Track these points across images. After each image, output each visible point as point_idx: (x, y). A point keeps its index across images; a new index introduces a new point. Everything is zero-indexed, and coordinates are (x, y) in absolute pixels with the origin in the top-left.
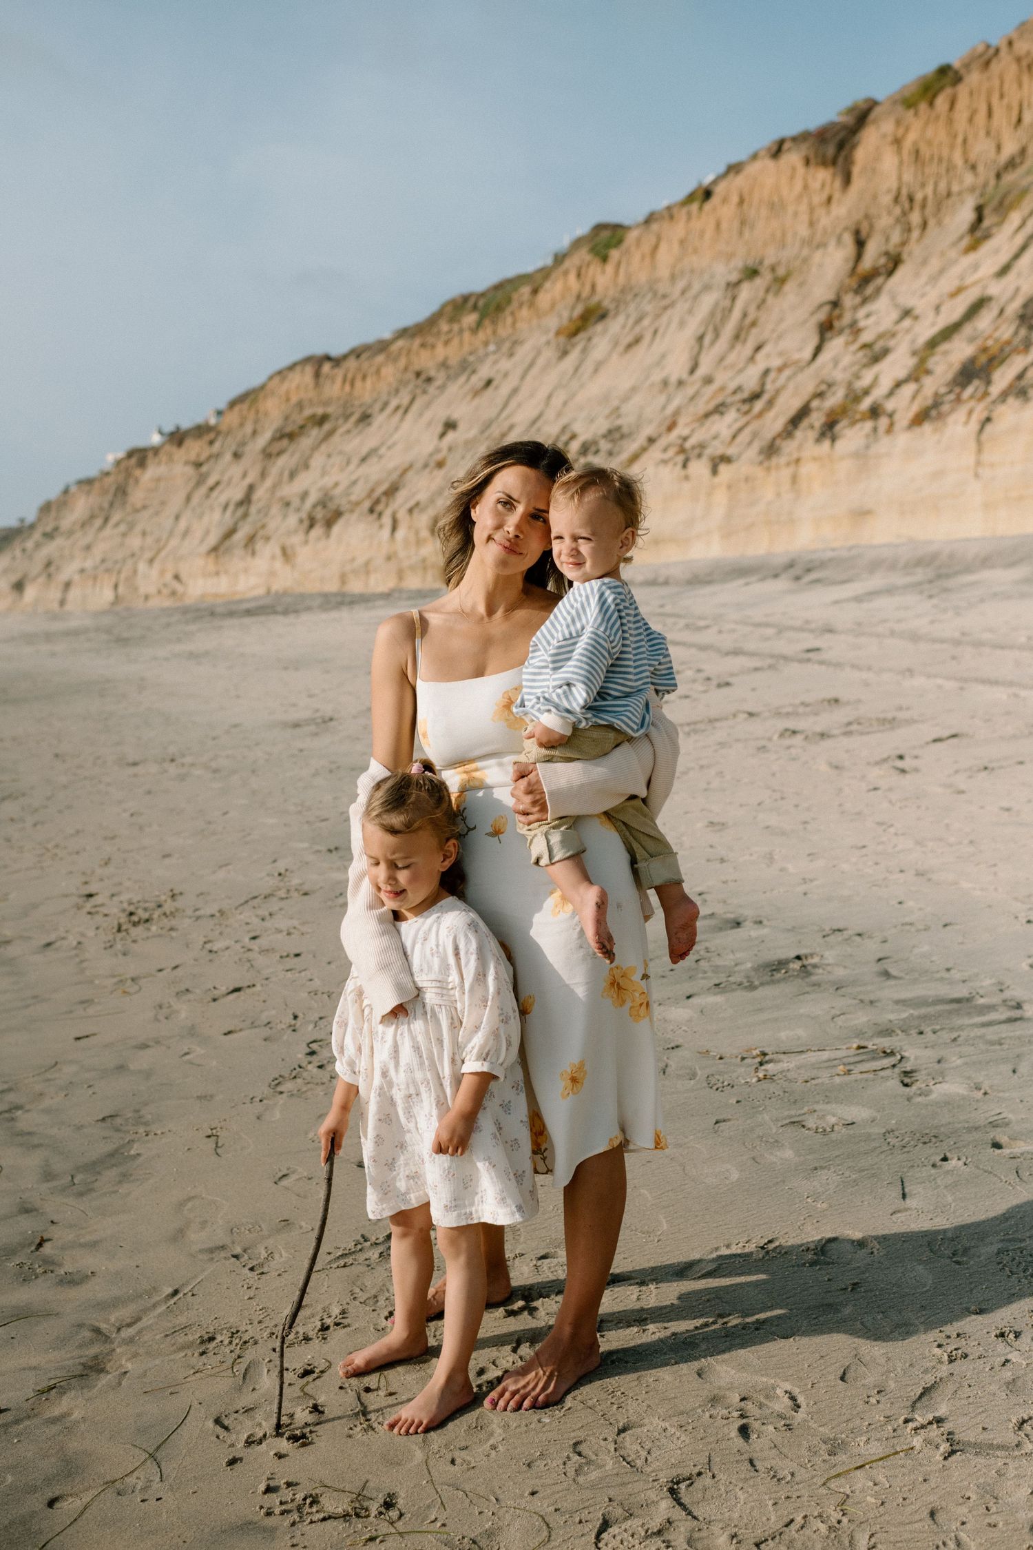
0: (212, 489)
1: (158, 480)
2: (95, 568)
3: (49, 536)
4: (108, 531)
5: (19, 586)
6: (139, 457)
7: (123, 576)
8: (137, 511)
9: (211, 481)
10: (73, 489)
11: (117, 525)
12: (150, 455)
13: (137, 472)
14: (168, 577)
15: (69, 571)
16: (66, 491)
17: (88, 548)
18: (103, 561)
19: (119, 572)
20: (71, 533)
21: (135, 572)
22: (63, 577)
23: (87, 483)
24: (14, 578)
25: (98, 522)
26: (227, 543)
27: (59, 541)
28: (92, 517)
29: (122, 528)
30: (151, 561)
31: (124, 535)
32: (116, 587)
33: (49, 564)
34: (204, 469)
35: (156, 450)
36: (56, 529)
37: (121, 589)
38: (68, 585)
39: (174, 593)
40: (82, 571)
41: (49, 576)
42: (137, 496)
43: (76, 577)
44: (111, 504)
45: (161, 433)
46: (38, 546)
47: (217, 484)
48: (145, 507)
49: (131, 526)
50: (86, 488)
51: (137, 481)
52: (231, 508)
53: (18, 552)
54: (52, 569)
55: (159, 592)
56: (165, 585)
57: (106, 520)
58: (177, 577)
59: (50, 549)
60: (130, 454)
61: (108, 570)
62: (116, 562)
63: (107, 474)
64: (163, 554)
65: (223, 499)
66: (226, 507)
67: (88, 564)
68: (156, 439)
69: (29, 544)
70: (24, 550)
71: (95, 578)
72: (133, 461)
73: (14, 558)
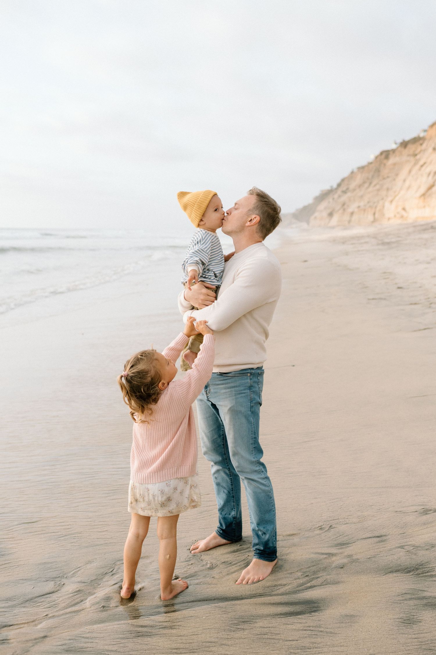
0: (422, 166)
1: (395, 164)
2: (365, 206)
3: (345, 192)
4: (371, 189)
5: (331, 215)
6: (386, 154)
7: (378, 209)
8: (384, 179)
9: (421, 163)
10: (356, 172)
11: (375, 185)
12: (391, 153)
13: (385, 161)
14: (400, 209)
15: (353, 207)
16: (352, 172)
17: (362, 197)
18: (368, 202)
19: (376, 207)
20: (354, 190)
21: (383, 207)
22: (350, 210)
23: (362, 169)
24: (329, 211)
25: (366, 185)
26: (430, 192)
27: (349, 194)
28: (364, 182)
29: (378, 187)
30: (391, 202)
31: (378, 190)
32: (374, 214)
33: (344, 204)
34: (418, 157)
35: (394, 151)
36: (348, 189)
37: (377, 215)
38: (352, 213)
39: (402, 217)
40: (359, 207)
41: (344, 210)
42: (385, 172)
43: (356, 210)
44: (373, 176)
45: (396, 143)
46: (340, 196)
47: (425, 163)
48: (388, 177)
49: (382, 186)
51: (385, 165)
52: (432, 174)
53: (331, 200)
54: (345, 206)
55: (395, 216)
56: (398, 213)
57: (370, 183)
58: (404, 209)
59: (344, 198)
60: (382, 153)
61: (370, 207)
62: (374, 203)
63: (371, 163)
64: (397, 198)
65: (428, 170)
66: (429, 174)
67: (362, 204)
68: (394, 146)
69: (336, 196)
70: (333, 199)
71: (365, 210)
72: (383, 156)
73: (329, 202)
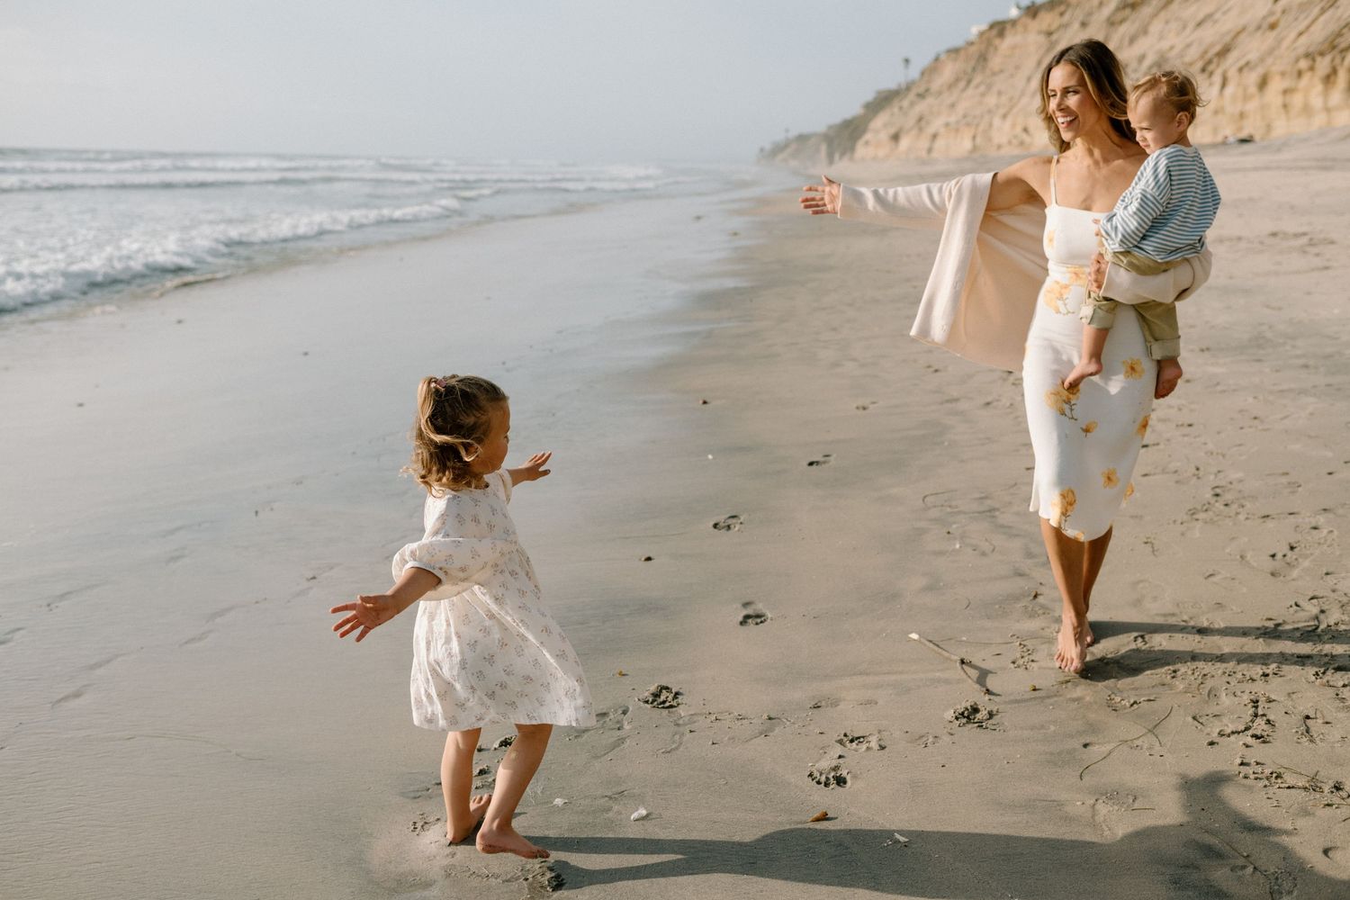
1: (1014, 47)
2: (958, 122)
3: (921, 96)
4: (970, 91)
5: (896, 138)
6: (1000, 28)
7: (980, 129)
8: (994, 74)
10: (943, 57)
11: (977, 87)
12: (1008, 26)
13: (997, 41)
14: (1019, 129)
15: (937, 124)
16: (937, 59)
17: (953, 106)
18: (965, 116)
19: (977, 125)
20: (940, 93)
21: (991, 125)
22: (931, 130)
23: (954, 51)
24: (892, 131)
25: (962, 84)
27: (930, 100)
28: (957, 80)
29: (982, 88)
30: (1005, 116)
31: (983, 95)
32: (974, 137)
33: (920, 119)
34: (1054, 37)
35: (1014, 22)
36: (927, 90)
37: (979, 140)
38: (935, 136)
39: (1022, 143)
40: (947, 125)
41: (921, 129)
42: (995, 62)
43: (942, 130)
44: (974, 69)
45: (1018, 7)
46: (912, 104)
48: (1002, 71)
49: (989, 87)
50: (953, 55)
51: (996, 48)
53: (896, 110)
54: (923, 123)
55: (1010, 143)
56: (1015, 137)
57: (969, 82)
58: (1026, 130)
59: (921, 107)
60: (992, 27)
61: (968, 125)
62: (975, 117)
63: (972, 44)
64: (1015, 110)
67: (952, 119)
68: (1014, 13)
69: (905, 103)
70: (901, 108)
71: (957, 130)
72: (994, 32)
73: (892, 115)
